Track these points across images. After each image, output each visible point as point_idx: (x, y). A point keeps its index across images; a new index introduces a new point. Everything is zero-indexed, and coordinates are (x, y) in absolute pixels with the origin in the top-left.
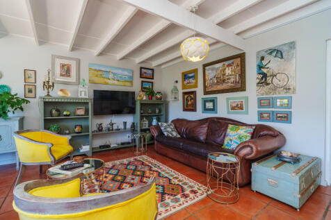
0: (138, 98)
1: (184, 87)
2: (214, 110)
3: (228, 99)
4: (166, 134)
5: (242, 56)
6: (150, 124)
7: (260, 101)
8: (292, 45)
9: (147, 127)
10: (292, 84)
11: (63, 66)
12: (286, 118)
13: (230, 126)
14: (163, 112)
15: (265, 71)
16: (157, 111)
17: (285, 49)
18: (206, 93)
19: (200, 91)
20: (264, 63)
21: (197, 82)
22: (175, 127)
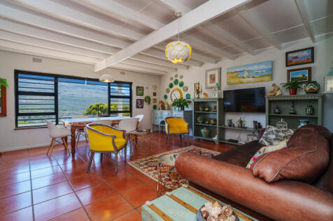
11: (211, 76)
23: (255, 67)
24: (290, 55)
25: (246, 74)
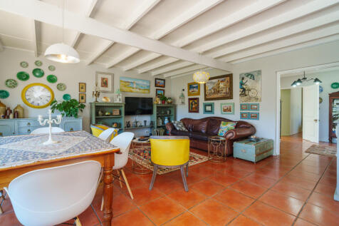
0: (155, 102)
1: (189, 94)
2: (211, 111)
3: (221, 104)
4: (178, 129)
5: (230, 76)
6: (163, 123)
7: (241, 105)
8: (259, 72)
9: (161, 124)
10: (259, 96)
11: (103, 79)
12: (256, 117)
13: (222, 122)
14: (173, 113)
15: (244, 87)
16: (168, 112)
17: (255, 74)
18: (206, 99)
19: (201, 97)
20: (244, 81)
21: (199, 91)
22: (184, 124)
23: (140, 82)
24: (157, 81)
25: (135, 86)
